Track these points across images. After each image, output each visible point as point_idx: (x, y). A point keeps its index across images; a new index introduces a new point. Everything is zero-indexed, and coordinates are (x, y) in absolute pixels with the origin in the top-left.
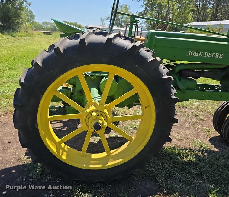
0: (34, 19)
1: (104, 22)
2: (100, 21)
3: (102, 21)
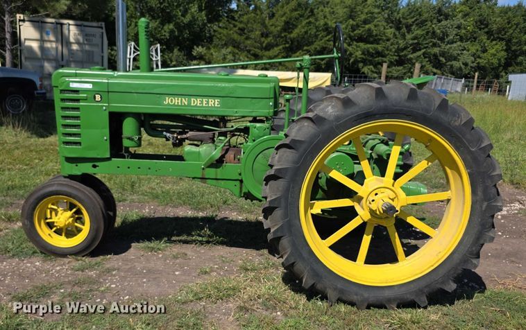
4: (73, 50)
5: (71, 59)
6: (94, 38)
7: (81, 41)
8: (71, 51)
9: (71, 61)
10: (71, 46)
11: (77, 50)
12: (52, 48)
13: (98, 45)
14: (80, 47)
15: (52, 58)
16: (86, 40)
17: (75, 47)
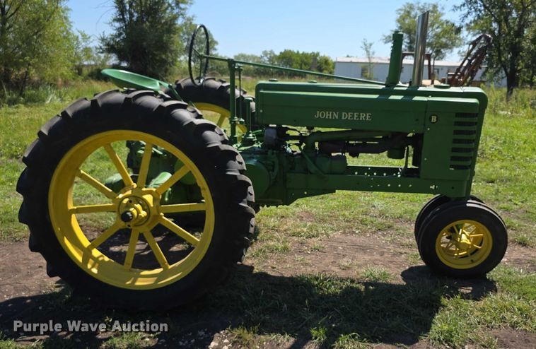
0: (215, 49)
1: (371, 51)
2: (362, 47)
3: (367, 47)
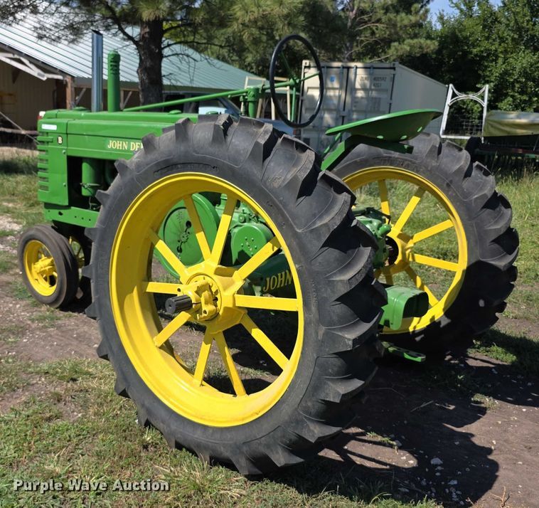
4: (358, 98)
5: (354, 109)
6: (383, 82)
7: (368, 86)
8: (354, 99)
9: (353, 111)
10: (355, 93)
11: (362, 98)
12: (335, 96)
13: (387, 90)
14: (365, 93)
15: (333, 107)
16: (374, 85)
17: (360, 94)
